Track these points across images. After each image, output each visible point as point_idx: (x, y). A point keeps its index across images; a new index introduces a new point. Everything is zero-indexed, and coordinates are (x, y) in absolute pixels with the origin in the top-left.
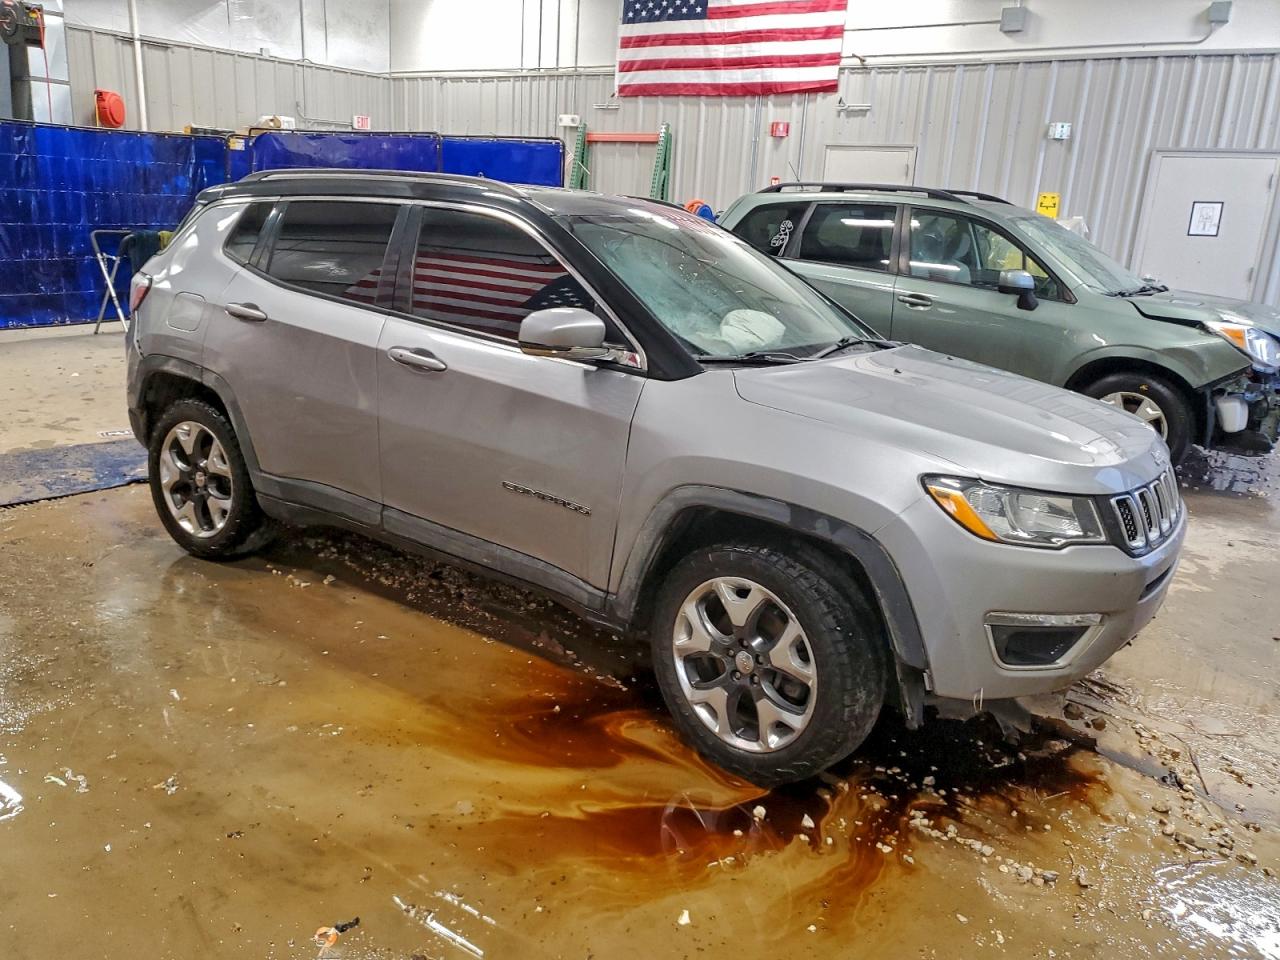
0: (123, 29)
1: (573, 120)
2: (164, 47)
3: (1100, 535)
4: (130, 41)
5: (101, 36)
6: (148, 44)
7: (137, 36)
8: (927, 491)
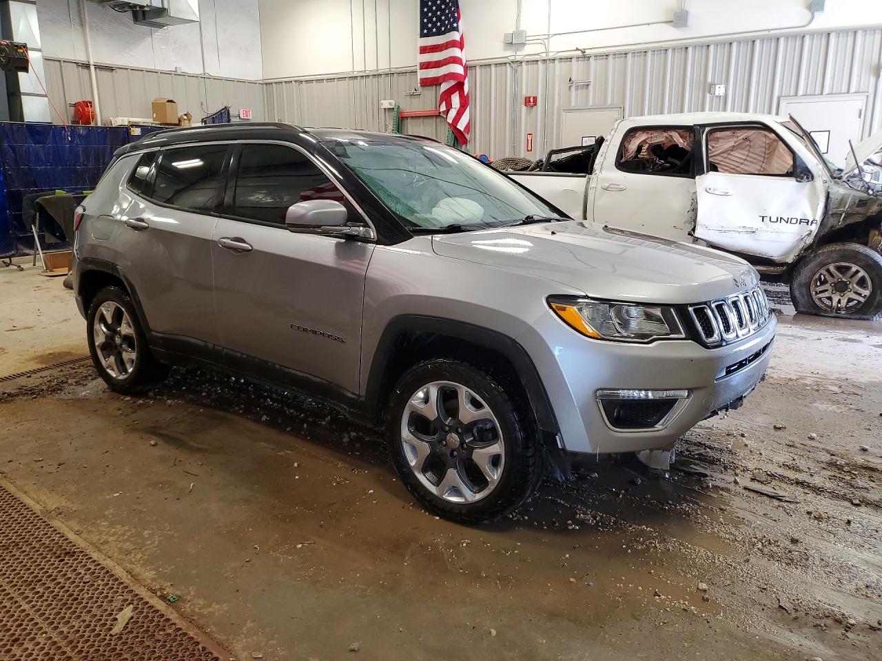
0: (82, 58)
1: (390, 104)
2: (110, 69)
3: (681, 334)
4: (87, 66)
5: (67, 64)
6: (99, 67)
7: (92, 63)
8: (551, 307)
